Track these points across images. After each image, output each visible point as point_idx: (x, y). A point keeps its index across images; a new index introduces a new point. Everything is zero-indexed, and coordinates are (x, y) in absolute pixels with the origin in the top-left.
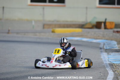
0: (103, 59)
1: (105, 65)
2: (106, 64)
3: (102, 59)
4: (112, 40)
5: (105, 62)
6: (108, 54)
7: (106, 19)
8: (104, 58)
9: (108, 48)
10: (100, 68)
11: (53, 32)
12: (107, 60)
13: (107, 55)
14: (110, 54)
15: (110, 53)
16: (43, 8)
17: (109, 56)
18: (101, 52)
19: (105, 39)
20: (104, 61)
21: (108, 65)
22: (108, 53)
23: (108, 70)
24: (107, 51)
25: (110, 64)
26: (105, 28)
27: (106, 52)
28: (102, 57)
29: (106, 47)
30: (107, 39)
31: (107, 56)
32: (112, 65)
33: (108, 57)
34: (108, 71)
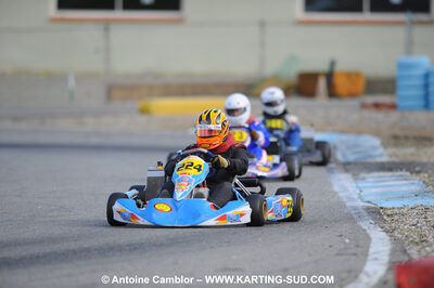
0: (341, 195)
1: (353, 212)
2: (355, 208)
3: (336, 193)
4: (360, 133)
5: (348, 204)
6: (356, 177)
7: (333, 64)
8: (345, 189)
9: (351, 158)
10: (336, 221)
11: (144, 111)
12: (356, 196)
13: (351, 180)
14: (364, 179)
15: (362, 175)
16: (107, 30)
17: (360, 185)
18: (331, 171)
19: (334, 131)
20: (345, 200)
21: (364, 213)
22: (354, 175)
23: (365, 227)
24: (348, 167)
25: (368, 208)
26: (332, 93)
27: (347, 171)
28: (336, 188)
29: (344, 155)
30: (343, 132)
31: (354, 185)
32: (376, 213)
33: (358, 187)
34: (368, 231)
